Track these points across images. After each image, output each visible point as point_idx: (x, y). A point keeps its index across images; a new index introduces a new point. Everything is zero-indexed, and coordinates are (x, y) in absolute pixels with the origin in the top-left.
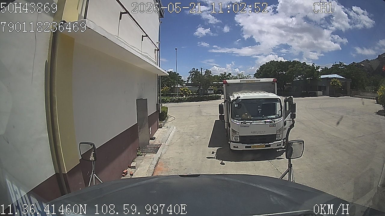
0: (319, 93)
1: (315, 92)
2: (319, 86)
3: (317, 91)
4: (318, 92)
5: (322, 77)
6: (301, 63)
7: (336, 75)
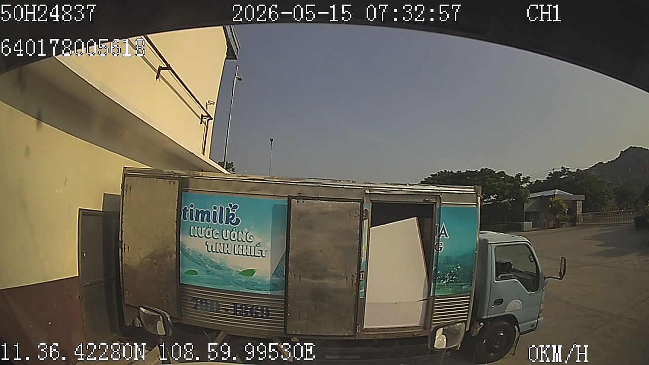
0: (527, 225)
1: (519, 223)
2: (526, 212)
3: (523, 221)
4: (525, 222)
5: (532, 196)
6: (496, 172)
7: (557, 190)
